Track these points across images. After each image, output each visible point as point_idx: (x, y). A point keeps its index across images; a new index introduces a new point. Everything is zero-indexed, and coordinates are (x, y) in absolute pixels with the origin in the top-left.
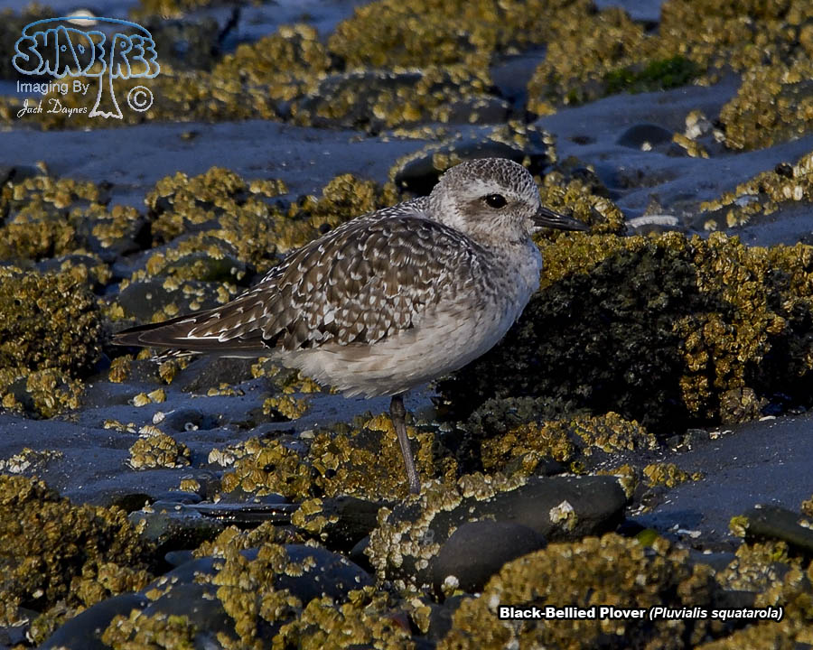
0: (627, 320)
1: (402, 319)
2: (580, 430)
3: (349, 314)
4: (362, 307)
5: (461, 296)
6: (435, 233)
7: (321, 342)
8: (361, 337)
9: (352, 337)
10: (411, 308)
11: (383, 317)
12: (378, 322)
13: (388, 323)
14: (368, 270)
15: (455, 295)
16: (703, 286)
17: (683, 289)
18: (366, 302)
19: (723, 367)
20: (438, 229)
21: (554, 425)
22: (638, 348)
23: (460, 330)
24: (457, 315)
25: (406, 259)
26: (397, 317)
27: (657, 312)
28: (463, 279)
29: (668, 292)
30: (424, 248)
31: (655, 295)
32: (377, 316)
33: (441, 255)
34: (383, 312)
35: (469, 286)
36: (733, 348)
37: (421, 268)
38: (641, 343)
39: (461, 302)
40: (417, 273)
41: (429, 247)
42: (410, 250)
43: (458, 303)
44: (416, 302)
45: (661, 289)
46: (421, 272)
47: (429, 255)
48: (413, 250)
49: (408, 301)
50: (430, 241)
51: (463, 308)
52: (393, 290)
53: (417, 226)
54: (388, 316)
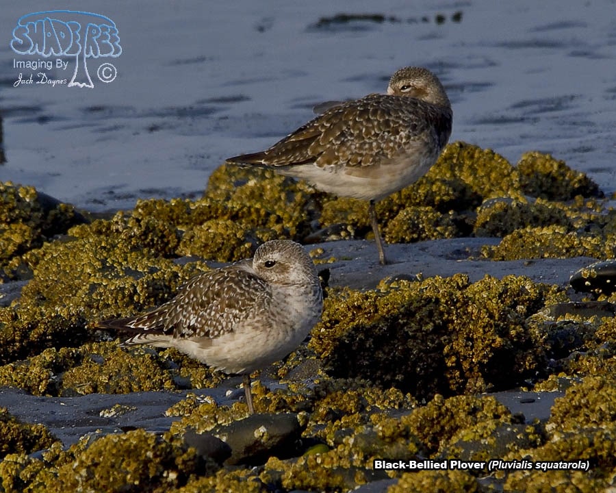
0: (414, 338)
1: (227, 326)
2: (369, 396)
3: (201, 320)
4: (208, 317)
5: (257, 318)
6: (252, 282)
7: (190, 336)
8: (207, 334)
9: (202, 334)
10: (232, 320)
11: (218, 324)
12: (215, 326)
13: (220, 327)
14: (211, 296)
15: (254, 318)
16: (457, 320)
17: (443, 321)
18: (209, 314)
19: (466, 365)
20: (255, 280)
21: (353, 393)
22: (419, 353)
23: (259, 336)
24: (256, 328)
25: (232, 294)
26: (224, 324)
27: (427, 333)
28: (259, 308)
29: (434, 322)
30: (244, 290)
31: (427, 323)
32: (214, 323)
33: (254, 294)
34: (217, 321)
35: (262, 313)
36: (469, 355)
37: (241, 300)
38: (420, 351)
39: (258, 321)
40: (238, 303)
41: (247, 289)
42: (236, 290)
43: (256, 322)
44: (235, 317)
45: (431, 321)
46: (240, 303)
47: (246, 294)
48: (238, 290)
49: (231, 316)
50: (248, 286)
51: (259, 325)
52: (222, 310)
53: (244, 277)
54: (221, 324)
